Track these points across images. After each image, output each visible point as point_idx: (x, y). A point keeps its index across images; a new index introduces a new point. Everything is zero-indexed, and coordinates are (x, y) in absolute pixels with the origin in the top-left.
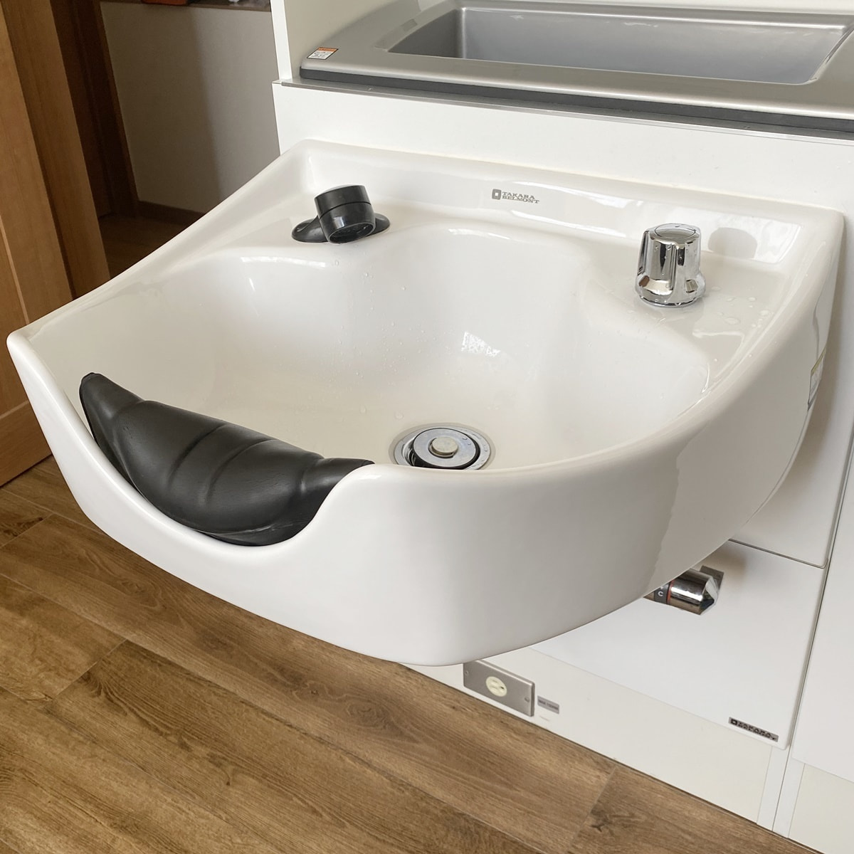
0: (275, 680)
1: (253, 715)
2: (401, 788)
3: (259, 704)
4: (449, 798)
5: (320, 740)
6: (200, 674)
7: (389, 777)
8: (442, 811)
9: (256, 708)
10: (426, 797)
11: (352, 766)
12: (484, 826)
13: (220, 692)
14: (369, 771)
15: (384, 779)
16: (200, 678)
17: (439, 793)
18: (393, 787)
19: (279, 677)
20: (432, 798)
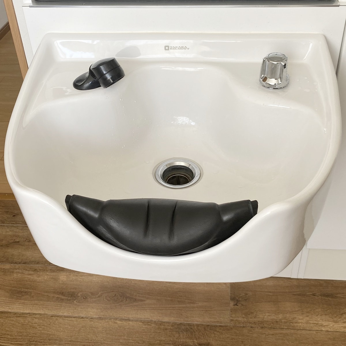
0: (62, 300)
1: (61, 320)
2: (149, 324)
3: (61, 314)
4: (172, 319)
5: (100, 318)
6: (22, 311)
7: (141, 321)
8: (172, 326)
9: (61, 317)
10: (162, 323)
11: (122, 323)
12: (192, 324)
13: (37, 316)
14: (131, 323)
15: (139, 323)
16: (23, 314)
17: (166, 319)
18: (145, 325)
19: (63, 297)
20: (164, 322)
